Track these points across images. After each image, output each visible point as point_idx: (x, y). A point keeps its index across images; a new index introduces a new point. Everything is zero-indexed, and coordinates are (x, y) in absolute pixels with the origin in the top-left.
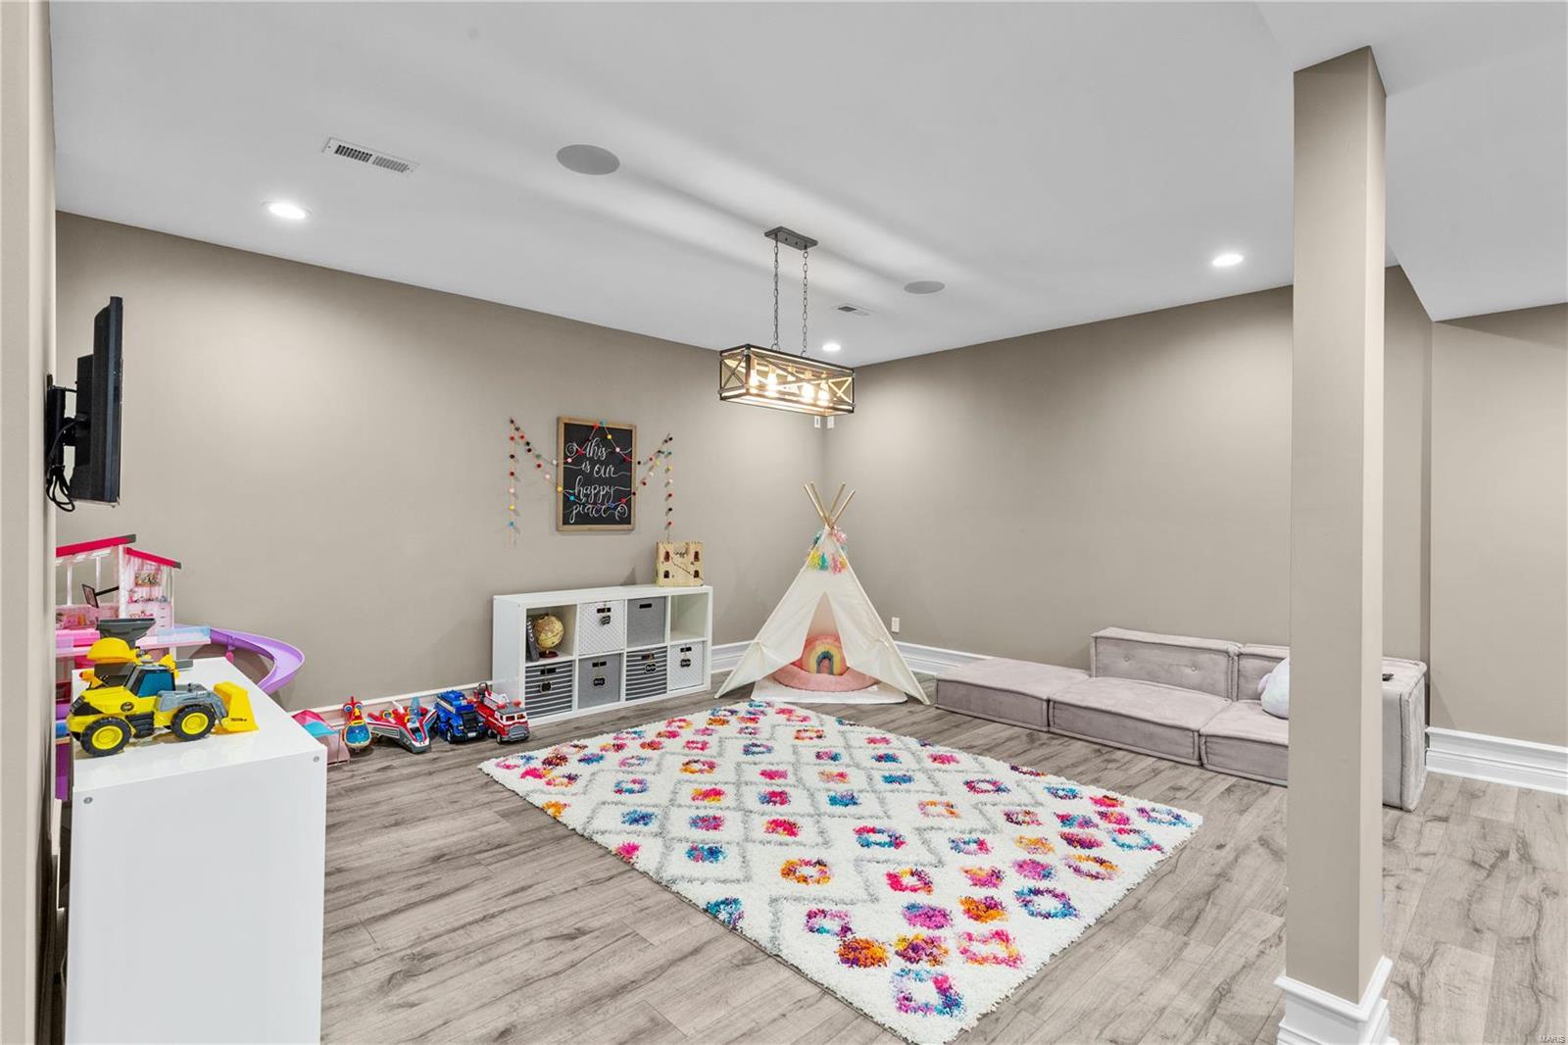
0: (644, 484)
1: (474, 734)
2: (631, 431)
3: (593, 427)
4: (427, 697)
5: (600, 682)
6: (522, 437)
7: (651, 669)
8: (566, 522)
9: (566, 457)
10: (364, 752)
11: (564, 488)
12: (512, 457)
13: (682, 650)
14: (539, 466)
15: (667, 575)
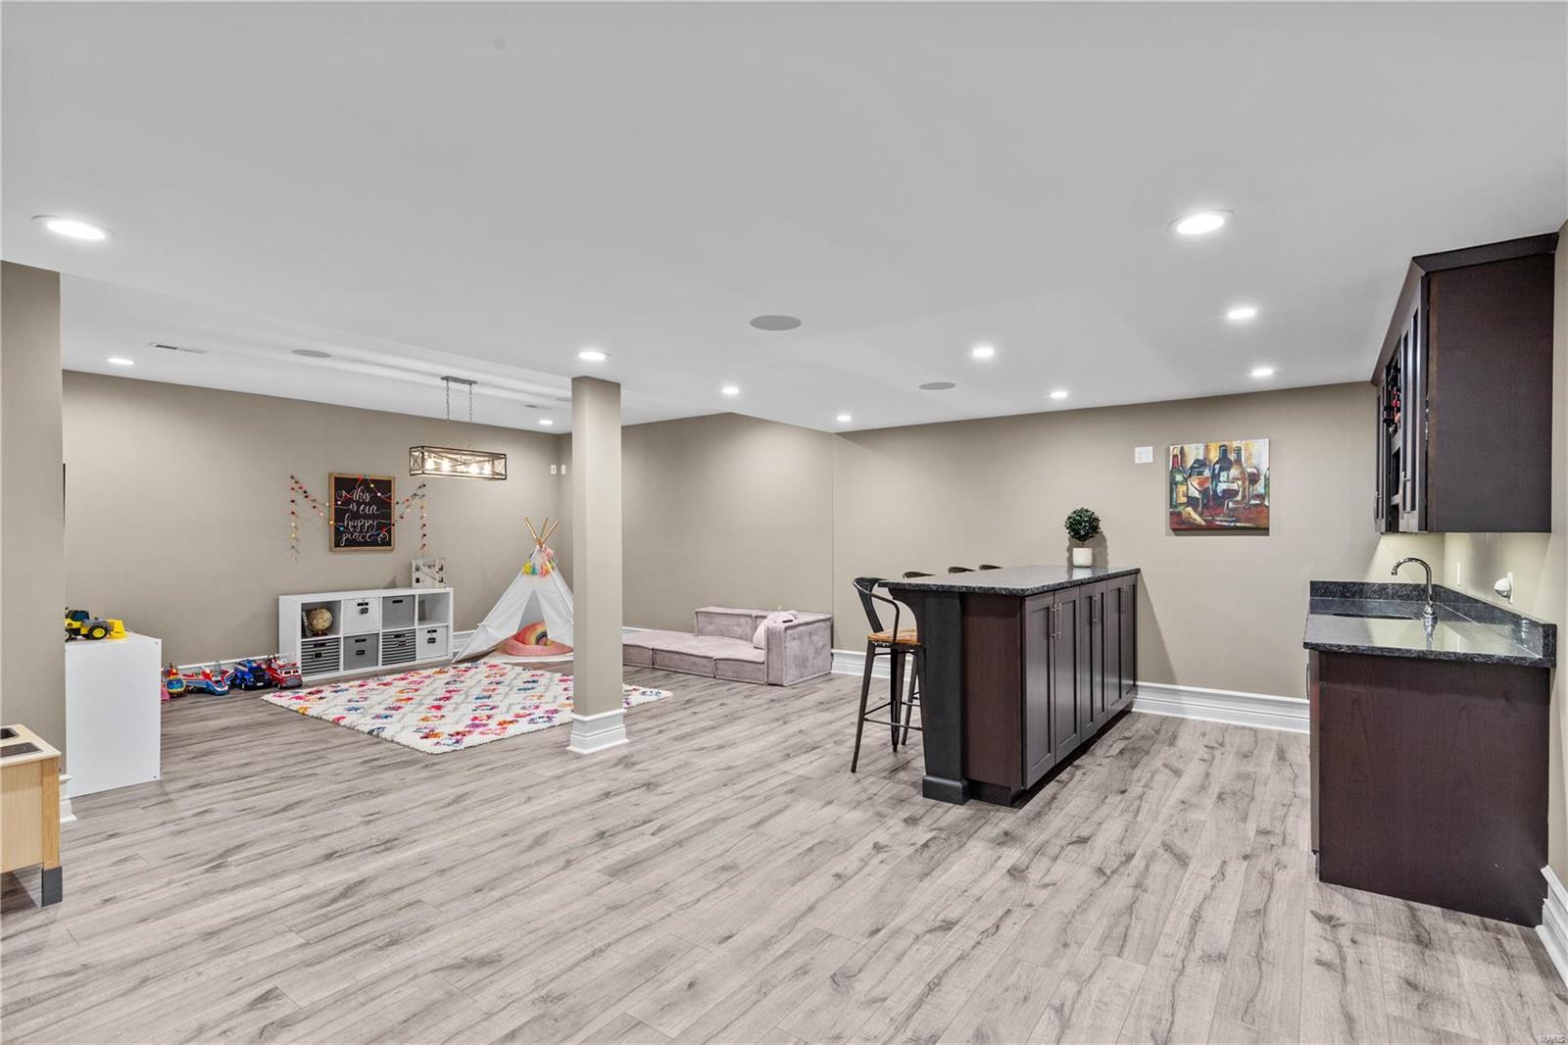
0: (402, 518)
1: (261, 684)
2: (389, 482)
3: (357, 480)
4: (229, 664)
5: (361, 653)
6: (301, 488)
7: (403, 644)
8: (337, 545)
9: (336, 501)
10: (180, 695)
11: (336, 521)
12: (293, 501)
13: (429, 632)
14: (314, 507)
15: (418, 581)
